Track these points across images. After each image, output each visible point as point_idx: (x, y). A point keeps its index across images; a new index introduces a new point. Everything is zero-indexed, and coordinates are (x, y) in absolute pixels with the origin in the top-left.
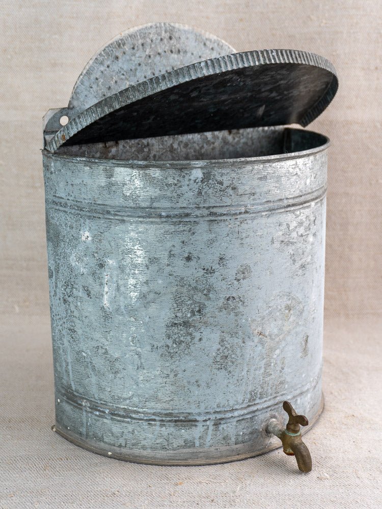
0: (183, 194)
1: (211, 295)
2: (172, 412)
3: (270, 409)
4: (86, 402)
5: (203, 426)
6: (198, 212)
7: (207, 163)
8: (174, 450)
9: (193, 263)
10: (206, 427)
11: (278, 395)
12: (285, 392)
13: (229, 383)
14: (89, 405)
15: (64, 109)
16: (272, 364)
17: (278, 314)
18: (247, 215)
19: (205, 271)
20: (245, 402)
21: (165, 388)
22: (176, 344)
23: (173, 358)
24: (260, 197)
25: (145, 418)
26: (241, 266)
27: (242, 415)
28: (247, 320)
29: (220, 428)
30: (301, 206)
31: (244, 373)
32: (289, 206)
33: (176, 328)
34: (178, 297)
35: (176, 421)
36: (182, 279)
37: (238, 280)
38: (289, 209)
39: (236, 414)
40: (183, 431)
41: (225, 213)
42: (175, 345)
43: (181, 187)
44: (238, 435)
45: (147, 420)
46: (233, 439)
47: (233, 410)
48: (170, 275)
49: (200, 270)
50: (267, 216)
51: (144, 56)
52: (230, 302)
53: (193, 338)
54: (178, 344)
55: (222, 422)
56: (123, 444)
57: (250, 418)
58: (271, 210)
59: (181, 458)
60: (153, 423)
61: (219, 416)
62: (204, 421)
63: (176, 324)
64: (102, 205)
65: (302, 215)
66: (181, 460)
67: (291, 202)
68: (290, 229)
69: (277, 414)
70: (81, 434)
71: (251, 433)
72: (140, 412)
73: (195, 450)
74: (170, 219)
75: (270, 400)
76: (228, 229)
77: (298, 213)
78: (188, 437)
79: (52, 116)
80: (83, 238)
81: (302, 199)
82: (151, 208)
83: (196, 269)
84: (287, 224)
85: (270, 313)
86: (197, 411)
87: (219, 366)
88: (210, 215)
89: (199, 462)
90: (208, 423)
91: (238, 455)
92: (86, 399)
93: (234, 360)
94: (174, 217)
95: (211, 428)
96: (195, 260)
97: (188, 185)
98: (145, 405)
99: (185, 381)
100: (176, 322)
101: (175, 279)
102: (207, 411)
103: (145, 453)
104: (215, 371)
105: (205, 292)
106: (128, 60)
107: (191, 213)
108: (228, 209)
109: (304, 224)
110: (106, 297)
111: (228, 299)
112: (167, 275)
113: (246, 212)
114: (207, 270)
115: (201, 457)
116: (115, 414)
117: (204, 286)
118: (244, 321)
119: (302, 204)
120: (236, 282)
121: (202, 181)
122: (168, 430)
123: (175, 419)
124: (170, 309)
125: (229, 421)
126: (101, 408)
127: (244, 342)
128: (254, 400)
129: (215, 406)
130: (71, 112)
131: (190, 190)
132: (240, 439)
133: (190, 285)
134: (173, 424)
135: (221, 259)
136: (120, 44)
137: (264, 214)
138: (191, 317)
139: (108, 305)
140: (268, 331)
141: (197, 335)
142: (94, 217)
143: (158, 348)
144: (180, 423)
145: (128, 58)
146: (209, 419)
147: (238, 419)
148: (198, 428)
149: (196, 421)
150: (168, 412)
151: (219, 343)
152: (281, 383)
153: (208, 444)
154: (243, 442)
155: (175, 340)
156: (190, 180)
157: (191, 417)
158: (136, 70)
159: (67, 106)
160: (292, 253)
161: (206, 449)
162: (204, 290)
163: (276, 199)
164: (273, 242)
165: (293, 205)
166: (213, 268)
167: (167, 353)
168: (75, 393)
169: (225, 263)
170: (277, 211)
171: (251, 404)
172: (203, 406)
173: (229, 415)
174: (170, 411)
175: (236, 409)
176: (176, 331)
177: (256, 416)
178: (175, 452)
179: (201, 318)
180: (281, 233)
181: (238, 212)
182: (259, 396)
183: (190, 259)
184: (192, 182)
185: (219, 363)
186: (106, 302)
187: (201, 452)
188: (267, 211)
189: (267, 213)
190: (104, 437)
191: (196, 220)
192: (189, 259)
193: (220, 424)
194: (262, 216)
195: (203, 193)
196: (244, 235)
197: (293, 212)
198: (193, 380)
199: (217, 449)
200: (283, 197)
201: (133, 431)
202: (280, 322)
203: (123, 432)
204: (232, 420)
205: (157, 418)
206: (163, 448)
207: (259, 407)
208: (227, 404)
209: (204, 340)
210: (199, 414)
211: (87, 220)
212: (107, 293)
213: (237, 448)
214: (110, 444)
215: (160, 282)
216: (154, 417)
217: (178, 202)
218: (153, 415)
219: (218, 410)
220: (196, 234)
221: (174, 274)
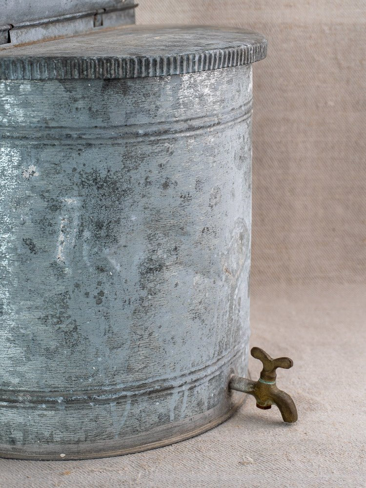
1: (188, 228)
2: (146, 381)
3: (230, 362)
4: (24, 395)
5: (179, 393)
8: (147, 430)
9: (170, 191)
10: (181, 394)
13: (203, 334)
14: (29, 398)
16: (234, 307)
17: (236, 245)
18: (218, 127)
19: (182, 199)
20: (215, 355)
21: (138, 353)
22: (151, 295)
23: (148, 314)
24: (227, 104)
25: (114, 397)
26: (214, 189)
27: (213, 373)
28: (218, 254)
29: (195, 392)
31: (215, 320)
33: (152, 274)
34: (153, 236)
35: (151, 393)
36: (158, 211)
37: (212, 207)
38: (244, 117)
39: (209, 371)
40: (158, 403)
41: (202, 125)
42: (150, 297)
44: (210, 398)
45: (116, 399)
46: (206, 404)
47: (206, 368)
48: (145, 209)
49: (178, 198)
50: (232, 126)
52: (205, 235)
53: (169, 285)
54: (153, 294)
55: (197, 384)
56: (83, 438)
57: (219, 375)
58: (234, 119)
59: (154, 439)
60: (122, 401)
61: (194, 377)
62: (180, 386)
63: (151, 269)
64: (58, 127)
66: (154, 442)
67: (246, 109)
68: (245, 141)
70: (13, 441)
71: (219, 394)
72: (106, 391)
73: (170, 426)
74: (147, 138)
75: (231, 350)
77: (249, 122)
78: (162, 411)
82: (126, 125)
83: (173, 197)
84: (243, 136)
85: (232, 245)
86: (172, 375)
87: (194, 315)
88: (189, 129)
89: (174, 439)
90: (184, 388)
91: (210, 422)
94: (152, 135)
95: (187, 393)
96: (172, 186)
98: (113, 380)
99: (160, 340)
100: (152, 267)
101: (151, 212)
102: (182, 373)
103: (111, 443)
104: (191, 322)
105: (182, 225)
107: (170, 128)
108: (204, 120)
110: (60, 248)
111: (203, 231)
112: (142, 209)
113: (219, 123)
114: (185, 197)
115: (176, 433)
116: (72, 401)
118: (216, 256)
120: (209, 209)
122: (140, 406)
123: (149, 390)
125: (202, 381)
126: (51, 397)
127: (214, 283)
128: (222, 352)
129: (190, 366)
132: (212, 402)
134: (146, 398)
135: (198, 182)
138: (167, 258)
139: (63, 259)
140: (231, 266)
141: (173, 280)
142: (45, 145)
143: (131, 303)
144: (154, 395)
146: (186, 383)
147: (210, 377)
148: (173, 396)
149: (172, 388)
150: (141, 383)
151: (194, 287)
152: (238, 329)
153: (183, 415)
154: (214, 406)
155: (150, 290)
157: (166, 384)
161: (181, 421)
163: (238, 106)
164: (235, 158)
165: (248, 113)
166: (190, 194)
167: (141, 308)
169: (201, 186)
170: (238, 121)
171: (219, 357)
172: (178, 367)
173: (203, 374)
174: (144, 382)
175: (209, 366)
176: (152, 278)
177: (223, 371)
178: (148, 433)
179: (177, 258)
180: (239, 147)
181: (212, 123)
182: (225, 347)
185: (194, 311)
186: (60, 255)
187: (175, 427)
188: (232, 121)
189: (231, 123)
190: (54, 436)
191: (174, 136)
192: (166, 186)
193: (195, 386)
194: (228, 127)
197: (246, 121)
198: (169, 338)
199: (191, 419)
200: (242, 103)
202: (237, 255)
203: (83, 422)
204: (205, 380)
205: (129, 394)
206: (135, 431)
207: (225, 360)
208: (200, 362)
209: (180, 285)
210: (175, 379)
211: (34, 151)
212: (62, 243)
213: (209, 415)
214: (63, 442)
215: (133, 218)
216: (124, 393)
217: (156, 116)
218: (124, 390)
219: (193, 370)
220: (174, 154)
221: (150, 206)
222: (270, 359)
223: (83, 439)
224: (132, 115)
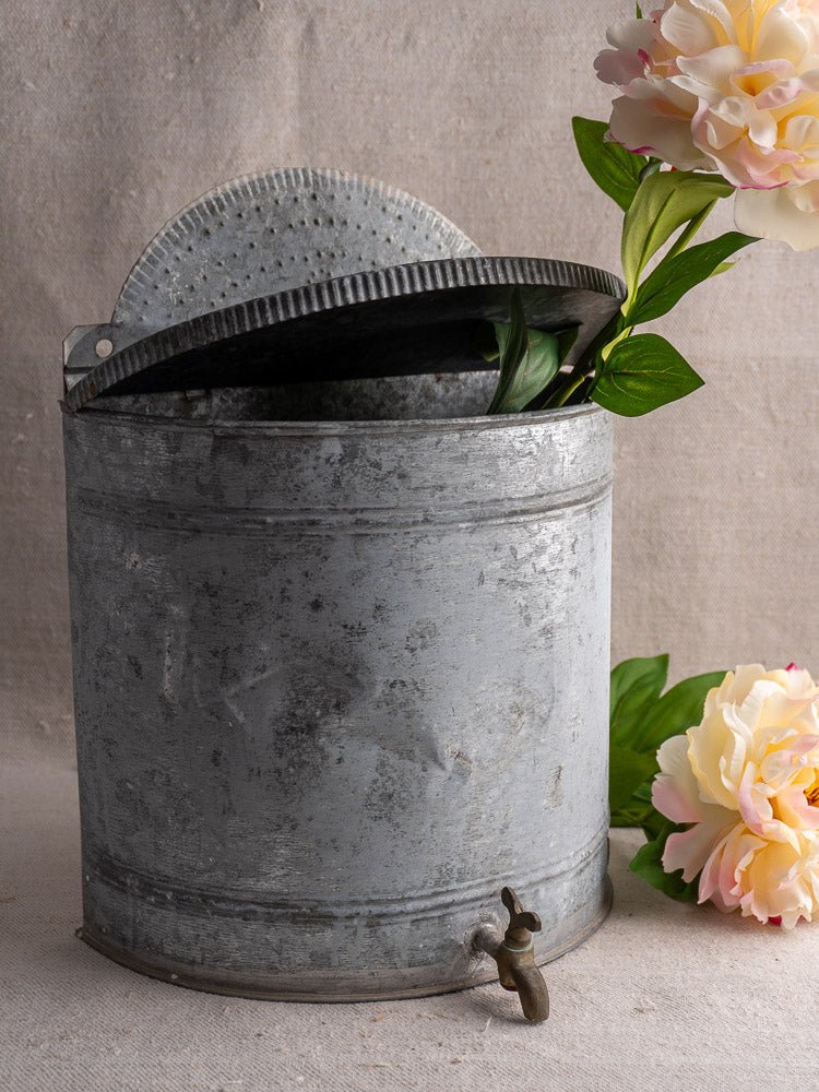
0: (305, 485)
1: (359, 676)
2: (287, 897)
3: (479, 903)
4: (133, 878)
5: (346, 927)
6: (334, 519)
7: (350, 427)
8: (291, 971)
9: (325, 613)
10: (351, 930)
11: (496, 877)
12: (511, 873)
13: (396, 846)
14: (137, 883)
15: (103, 326)
16: (484, 816)
17: (495, 719)
18: (428, 527)
19: (348, 631)
20: (428, 885)
21: (275, 851)
22: (294, 767)
23: (289, 795)
24: (455, 494)
25: (238, 909)
26: (418, 623)
27: (423, 911)
28: (430, 727)
29: (379, 933)
30: (541, 515)
31: (426, 829)
32: (514, 513)
33: (295, 737)
34: (299, 679)
35: (294, 916)
36: (306, 644)
37: (413, 650)
38: (514, 519)
39: (410, 906)
40: (308, 935)
41: (385, 521)
42: (292, 770)
43: (300, 470)
44: (414, 949)
45: (242, 913)
46: (405, 957)
47: (403, 900)
48: (282, 636)
49: (339, 627)
50: (470, 530)
51: (261, 229)
52: (396, 691)
53: (325, 758)
54: (297, 767)
55: (383, 921)
57: (439, 917)
58: (478, 519)
59: (304, 989)
60: (250, 917)
61: (376, 909)
62: (347, 917)
63: (293, 729)
64: (161, 502)
65: (543, 531)
67: (519, 506)
68: (519, 557)
69: (495, 915)
70: (124, 940)
71: (442, 947)
72: (227, 897)
73: (330, 974)
74: (281, 531)
75: (479, 885)
76: (391, 552)
77: (536, 527)
78: (318, 948)
79: (80, 338)
80: (129, 566)
81: (543, 502)
82: (247, 509)
83: (330, 625)
84: (512, 548)
85: (479, 716)
86: (334, 898)
87: (377, 813)
88: (356, 524)
89: (338, 998)
90: (355, 922)
91: (415, 987)
92: (132, 871)
93: (404, 803)
95: (362, 932)
96: (329, 608)
97: (315, 468)
98: (237, 883)
99: (311, 839)
100: (294, 725)
101: (293, 643)
102: (353, 898)
103: (238, 976)
104: (369, 822)
105: (348, 670)
106: (229, 238)
107: (320, 520)
108: (391, 513)
109: (549, 550)
110: (167, 676)
111: (392, 685)
112: (278, 635)
113: (426, 521)
114: (352, 628)
115: (342, 988)
116: (183, 900)
117: (345, 658)
118: (423, 728)
119: (543, 510)
120: (407, 653)
121: (340, 460)
122: (280, 932)
123: (293, 911)
124: (283, 701)
125: (395, 919)
126: (159, 889)
127: (424, 770)
128: (447, 883)
129: (369, 890)
130: (117, 333)
131: (319, 476)
132: (419, 957)
133: (319, 657)
134: (289, 922)
135: (378, 608)
136: (214, 208)
137: (461, 525)
138: (322, 716)
139: (171, 691)
140: (475, 751)
141: (334, 752)
142: (147, 525)
143: (261, 774)
144: (302, 921)
145: (229, 233)
146: (358, 914)
147: (415, 917)
148: (336, 931)
149: (332, 917)
150: (279, 897)
151: (377, 770)
152: (504, 854)
153: (356, 964)
154: (425, 964)
155: (292, 760)
156: (318, 458)
157: (322, 910)
158: (245, 256)
159: (109, 322)
160: (523, 605)
161: (352, 972)
162: (346, 666)
163: (487, 498)
164: (481, 580)
165: (524, 512)
166: (364, 624)
167: (277, 784)
168: (114, 862)
169: (385, 616)
170: (490, 522)
171: (439, 889)
172: (345, 889)
173: (397, 908)
174: (284, 897)
175: (411, 899)
176: (294, 742)
177: (452, 914)
178: (293, 976)
179: (340, 719)
180: (498, 564)
181: (411, 520)
182: (456, 876)
183: (319, 606)
184: (322, 461)
185: (375, 807)
186: (167, 686)
187: (341, 978)
188: (469, 521)
189: (469, 524)
190: (165, 945)
191: (330, 533)
192: (316, 606)
193: (379, 924)
194: (459, 530)
195: (343, 484)
196: (423, 565)
197: (525, 525)
198: (326, 839)
199: (373, 974)
200: (503, 496)
201: (216, 933)
202: (499, 737)
203: (198, 935)
204: (401, 919)
205: (259, 909)
206: (272, 968)
207: (457, 897)
208: (391, 887)
209: (347, 761)
210: (339, 904)
211: (136, 533)
212: (169, 668)
213: (412, 975)
214: (174, 958)
215: (265, 648)
216: (253, 907)
217: (295, 499)
218: (253, 903)
219: (374, 897)
220: (329, 560)
221: (291, 634)
222: (518, 911)
223: (199, 960)
224: (256, 494)
